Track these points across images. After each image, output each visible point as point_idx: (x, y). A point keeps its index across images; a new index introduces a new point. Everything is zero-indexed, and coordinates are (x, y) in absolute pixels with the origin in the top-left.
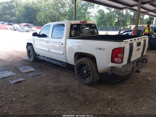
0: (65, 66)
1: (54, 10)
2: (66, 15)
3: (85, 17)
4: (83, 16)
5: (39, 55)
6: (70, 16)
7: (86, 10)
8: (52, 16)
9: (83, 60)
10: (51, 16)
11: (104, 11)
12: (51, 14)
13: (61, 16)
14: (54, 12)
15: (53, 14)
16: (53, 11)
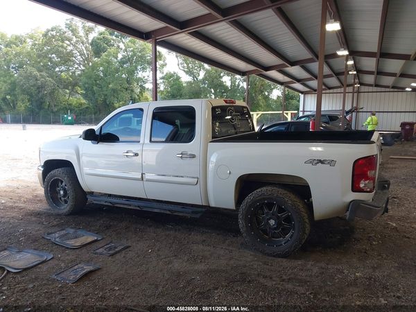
0: (198, 216)
1: (40, 71)
2: (75, 85)
3: (132, 91)
4: (126, 89)
5: (92, 193)
6: (89, 88)
7: (131, 73)
8: (34, 86)
9: (269, 193)
10: (32, 86)
11: (178, 78)
12: (32, 82)
13: (62, 87)
14: (40, 75)
15: (37, 80)
16: (36, 73)
